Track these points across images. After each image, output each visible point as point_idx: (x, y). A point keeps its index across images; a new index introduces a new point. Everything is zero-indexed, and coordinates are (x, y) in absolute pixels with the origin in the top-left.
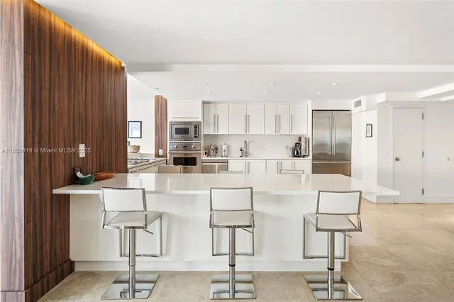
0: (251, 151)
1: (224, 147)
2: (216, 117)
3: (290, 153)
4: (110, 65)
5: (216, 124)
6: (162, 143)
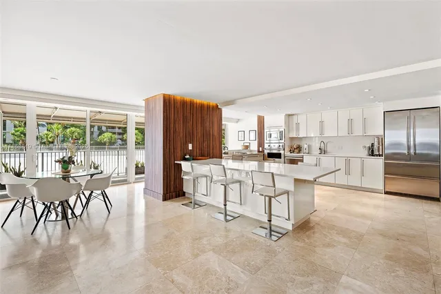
0: (329, 149)
1: (306, 146)
2: (298, 124)
3: (366, 152)
4: (208, 107)
5: (298, 129)
6: (261, 144)
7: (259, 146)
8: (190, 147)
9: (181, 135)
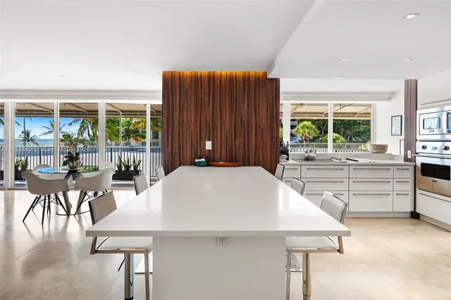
6: (409, 144)
7: (406, 149)
8: (209, 145)
9: (193, 127)
